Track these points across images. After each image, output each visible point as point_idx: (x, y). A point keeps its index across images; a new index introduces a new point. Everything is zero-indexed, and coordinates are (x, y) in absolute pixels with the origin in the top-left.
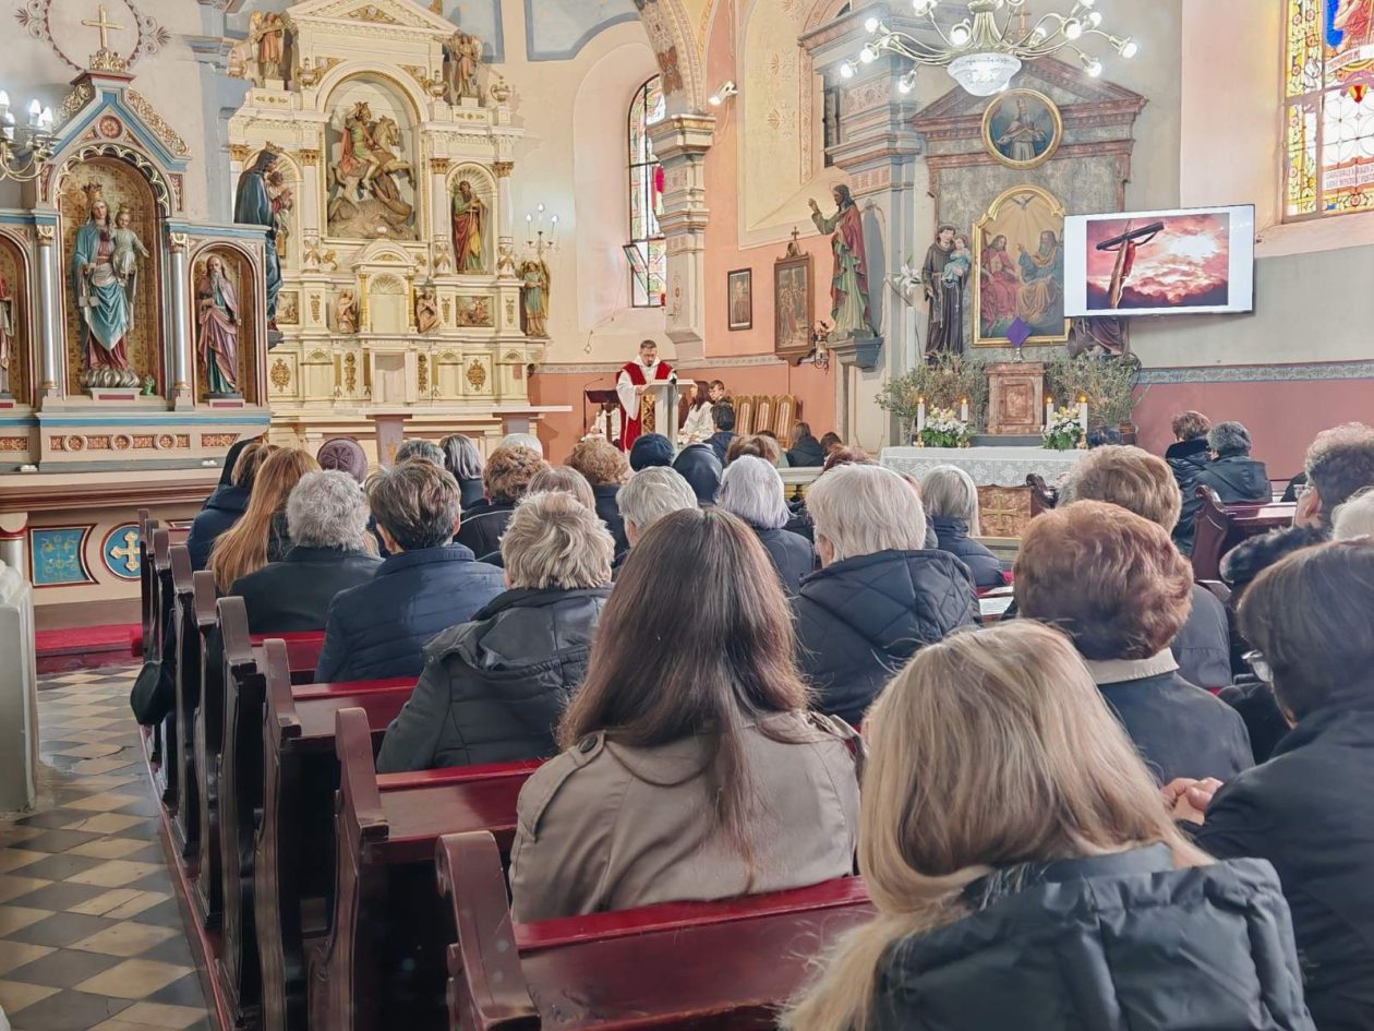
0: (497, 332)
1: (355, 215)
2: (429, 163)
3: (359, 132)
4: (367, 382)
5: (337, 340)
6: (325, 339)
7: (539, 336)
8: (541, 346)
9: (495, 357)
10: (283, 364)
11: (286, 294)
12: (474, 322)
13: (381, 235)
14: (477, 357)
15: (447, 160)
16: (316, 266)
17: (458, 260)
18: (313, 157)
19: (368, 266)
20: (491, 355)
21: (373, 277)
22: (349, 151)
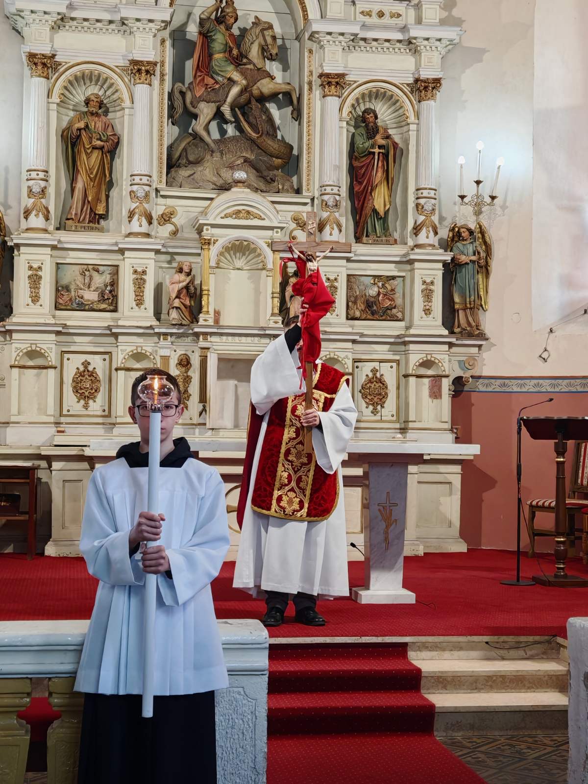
0: (408, 328)
1: (208, 157)
2: (316, 82)
3: (220, 39)
4: (203, 399)
5: (165, 334)
6: (147, 333)
7: (470, 336)
8: (475, 350)
9: (403, 363)
10: (90, 368)
11: (101, 268)
12: (373, 314)
13: (238, 182)
14: (376, 365)
15: (342, 76)
16: (145, 228)
17: (357, 224)
18: (147, 72)
19: (213, 226)
20: (398, 362)
21: (221, 242)
22: (205, 67)
